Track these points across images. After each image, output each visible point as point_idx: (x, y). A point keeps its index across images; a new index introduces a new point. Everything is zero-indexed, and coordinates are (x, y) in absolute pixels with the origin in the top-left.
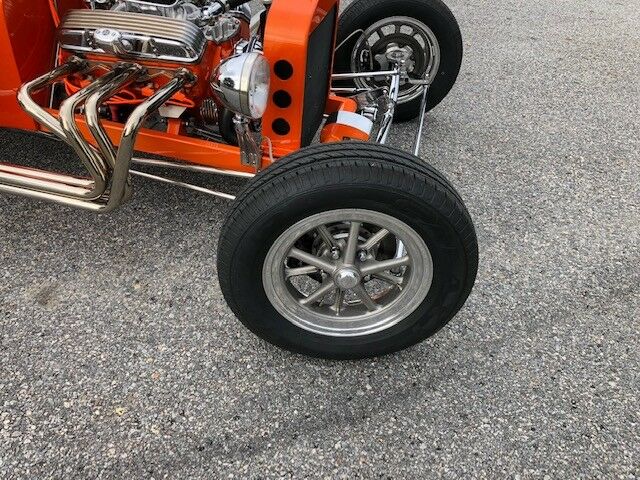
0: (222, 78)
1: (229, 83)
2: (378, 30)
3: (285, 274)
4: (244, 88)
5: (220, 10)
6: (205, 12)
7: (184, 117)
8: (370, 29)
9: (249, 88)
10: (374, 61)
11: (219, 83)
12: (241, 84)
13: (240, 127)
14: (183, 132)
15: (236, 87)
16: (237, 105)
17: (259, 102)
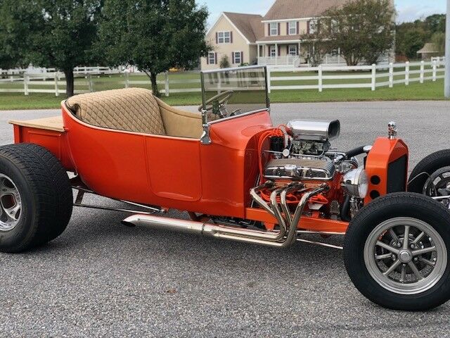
0: (345, 181)
1: (349, 182)
2: (440, 175)
3: (375, 258)
4: (356, 183)
5: (342, 159)
6: (335, 160)
7: (321, 210)
8: (434, 173)
9: (359, 184)
10: (437, 192)
11: (344, 183)
12: (355, 181)
13: (353, 204)
14: (320, 216)
15: (352, 183)
16: (352, 191)
17: (363, 191)
